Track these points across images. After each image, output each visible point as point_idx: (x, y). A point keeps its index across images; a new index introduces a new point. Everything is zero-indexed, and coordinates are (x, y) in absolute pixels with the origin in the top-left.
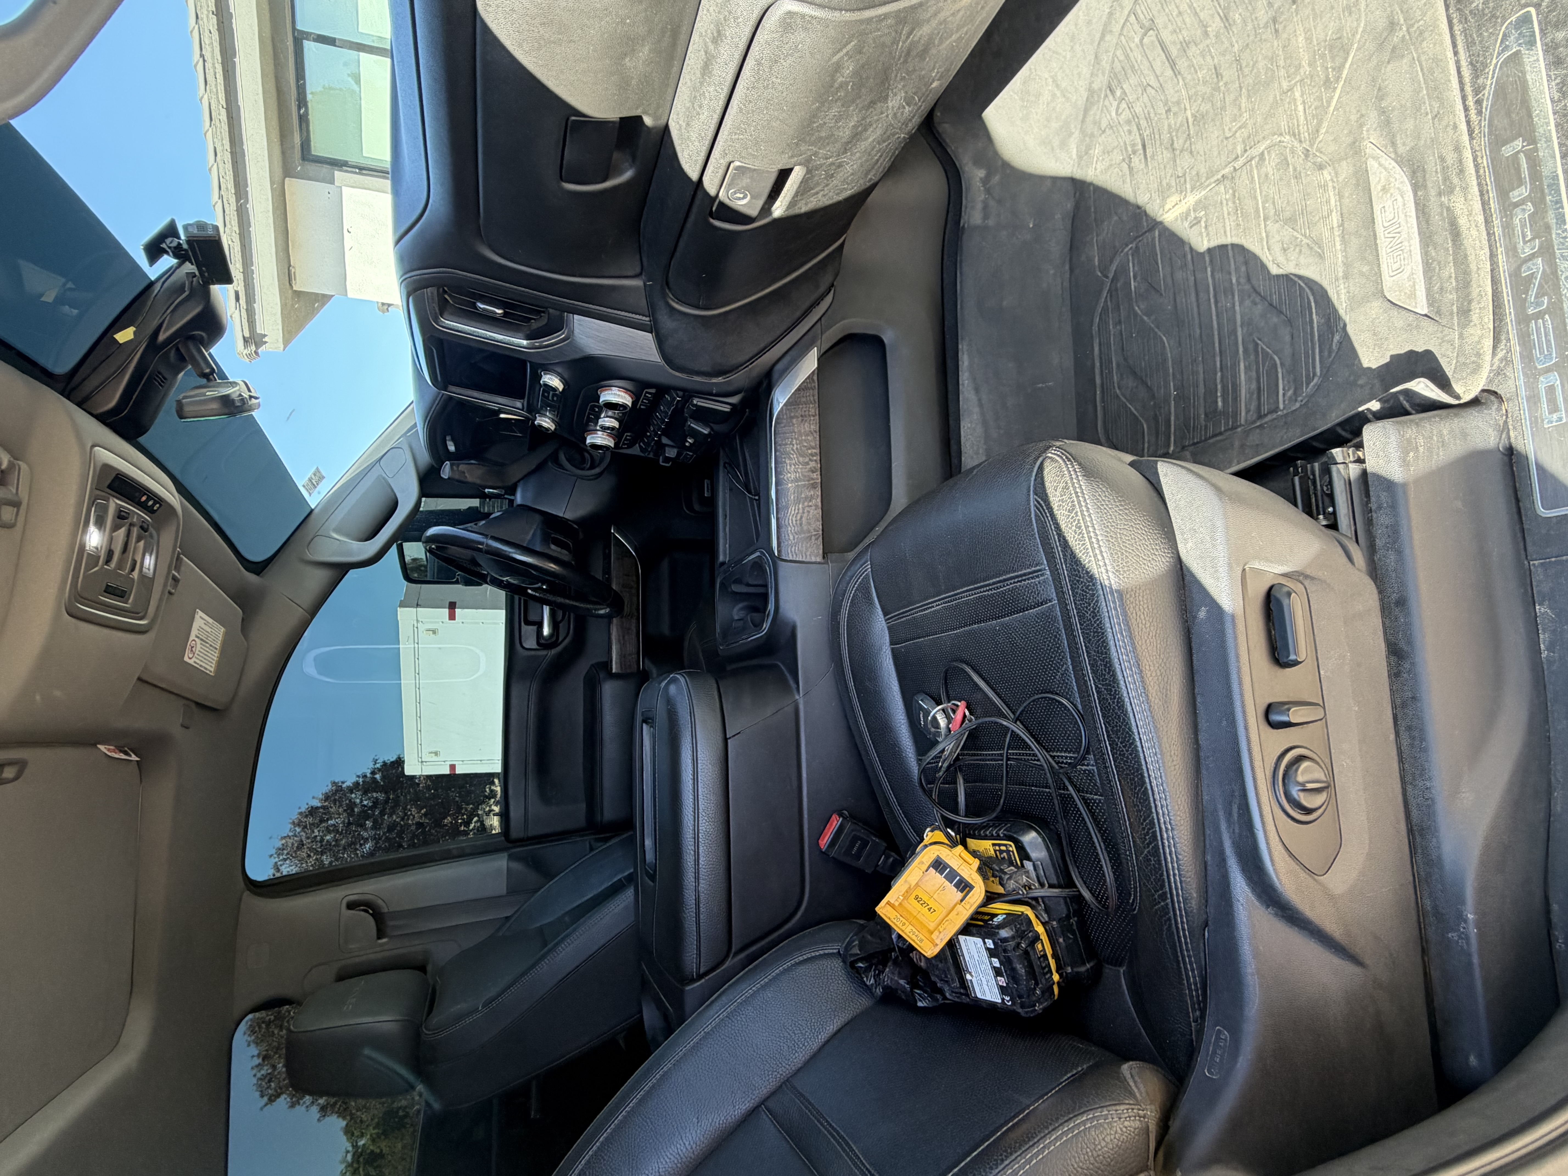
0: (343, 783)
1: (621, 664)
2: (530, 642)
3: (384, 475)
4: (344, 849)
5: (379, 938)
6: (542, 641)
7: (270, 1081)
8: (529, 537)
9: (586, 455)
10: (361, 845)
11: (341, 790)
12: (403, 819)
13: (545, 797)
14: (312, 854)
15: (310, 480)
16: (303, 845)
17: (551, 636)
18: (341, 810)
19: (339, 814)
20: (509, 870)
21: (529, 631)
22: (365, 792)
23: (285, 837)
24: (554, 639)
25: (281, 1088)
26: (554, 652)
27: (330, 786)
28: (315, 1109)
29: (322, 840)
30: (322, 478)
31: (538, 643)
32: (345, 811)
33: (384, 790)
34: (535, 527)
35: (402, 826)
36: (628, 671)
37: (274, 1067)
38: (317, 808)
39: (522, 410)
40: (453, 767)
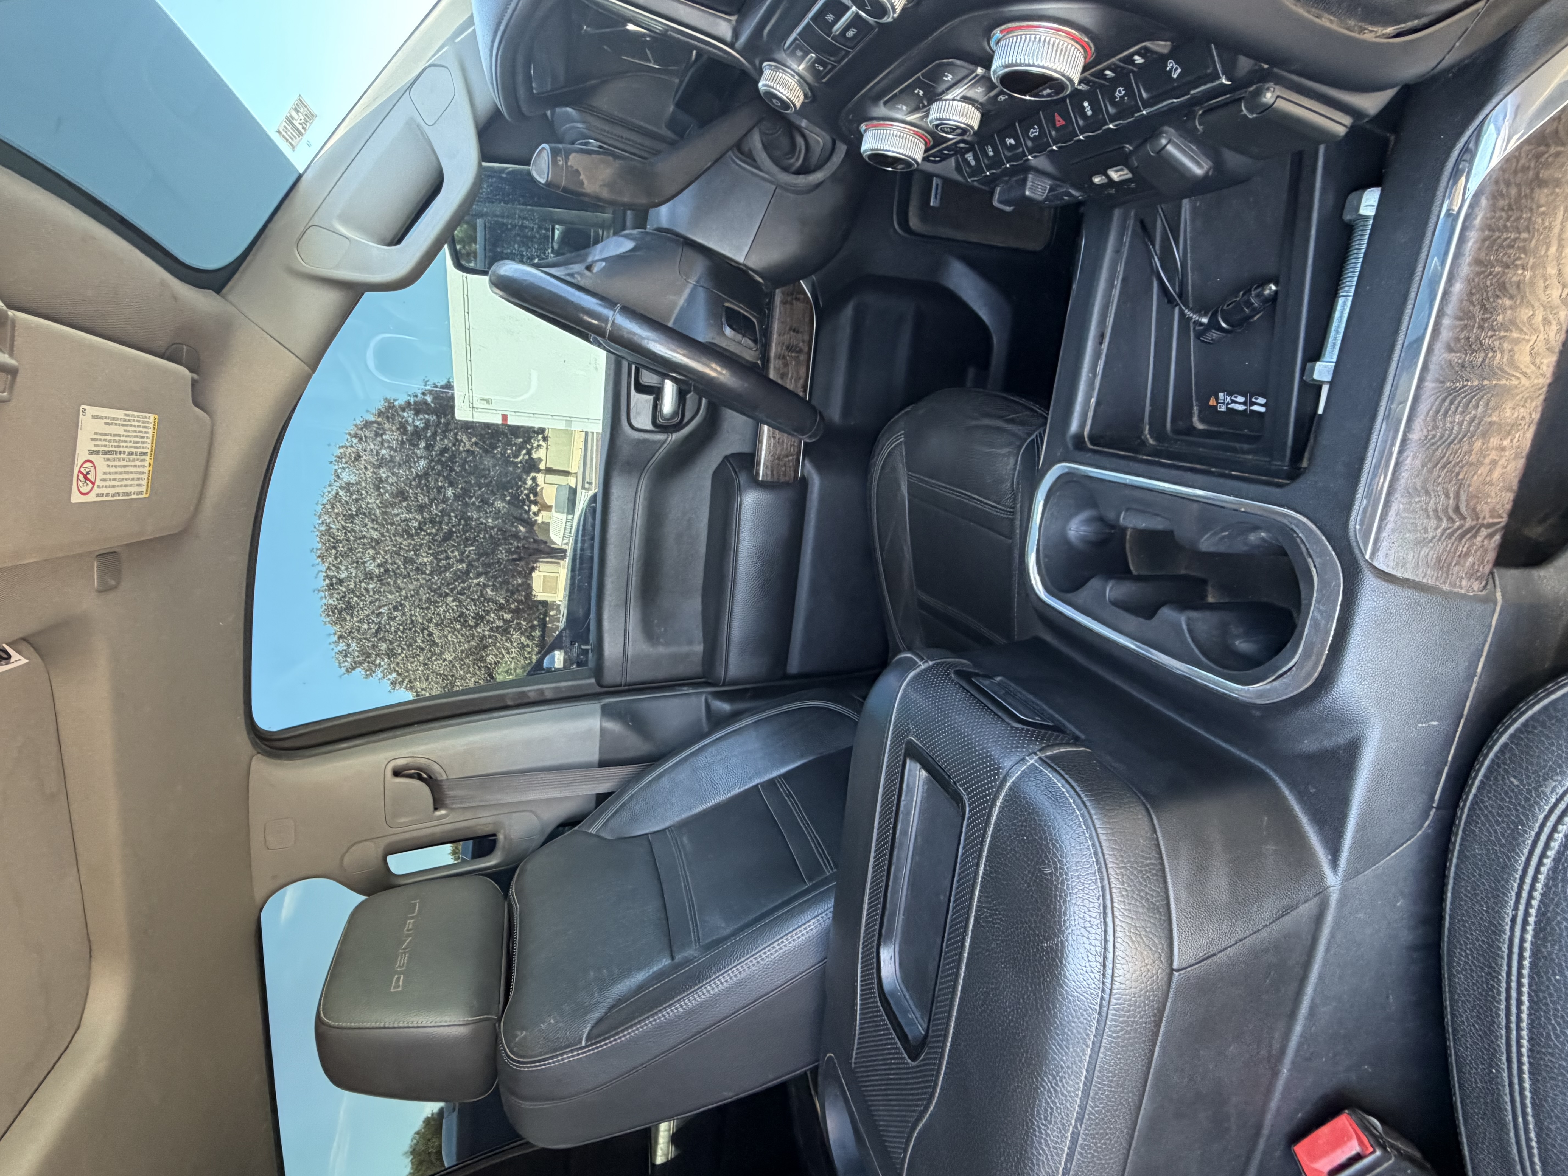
0: (395, 400)
1: (772, 468)
2: (642, 418)
3: (419, 120)
4: (400, 465)
5: (436, 809)
6: (660, 421)
7: (346, 656)
8: (682, 301)
9: (800, 140)
10: (415, 463)
11: (394, 406)
12: (454, 445)
13: (649, 632)
14: (369, 467)
15: (290, 120)
16: (360, 456)
17: (675, 414)
18: (394, 428)
19: (393, 431)
20: (603, 731)
21: (641, 403)
22: (417, 413)
23: (343, 447)
24: (677, 420)
25: (355, 663)
26: (676, 436)
27: (383, 402)
28: (386, 682)
29: (378, 454)
30: (310, 117)
31: (654, 423)
32: (398, 429)
33: (434, 412)
34: (692, 281)
35: (453, 451)
36: (782, 479)
37: (349, 645)
38: (372, 423)
39: (731, 45)
40: (505, 417)
